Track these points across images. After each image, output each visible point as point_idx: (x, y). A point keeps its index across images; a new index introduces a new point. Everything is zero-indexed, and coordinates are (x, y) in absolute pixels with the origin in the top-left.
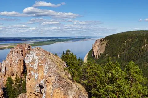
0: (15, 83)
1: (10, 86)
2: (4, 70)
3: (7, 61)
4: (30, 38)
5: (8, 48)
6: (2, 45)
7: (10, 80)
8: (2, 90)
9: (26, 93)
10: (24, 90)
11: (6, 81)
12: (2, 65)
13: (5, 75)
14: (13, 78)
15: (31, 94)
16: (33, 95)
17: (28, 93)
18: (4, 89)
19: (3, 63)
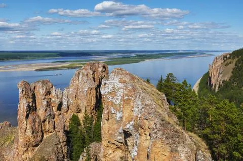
0: (84, 125)
1: (76, 129)
2: (66, 103)
3: (71, 89)
4: (102, 53)
5: (69, 68)
6: (59, 63)
7: (75, 119)
8: (64, 134)
9: (101, 142)
10: (98, 138)
11: (68, 120)
12: (63, 95)
13: (67, 112)
14: (81, 116)
15: (109, 145)
16: (112, 146)
17: (104, 143)
18: (67, 133)
19: (65, 92)
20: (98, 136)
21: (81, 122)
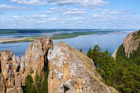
0: (36, 82)
1: (30, 85)
2: (23, 67)
3: (26, 57)
5: (25, 41)
7: (29, 78)
8: (21, 88)
11: (24, 79)
12: (20, 61)
13: (23, 72)
14: (33, 76)
18: (23, 88)
19: (22, 58)
20: (45, 90)
21: (34, 80)
